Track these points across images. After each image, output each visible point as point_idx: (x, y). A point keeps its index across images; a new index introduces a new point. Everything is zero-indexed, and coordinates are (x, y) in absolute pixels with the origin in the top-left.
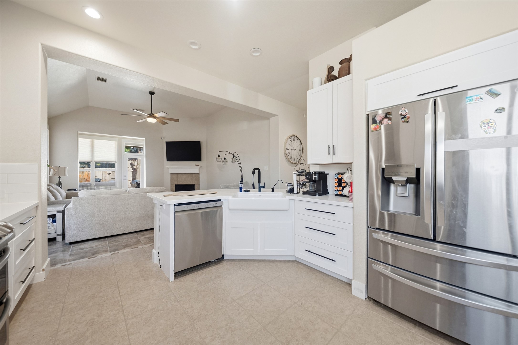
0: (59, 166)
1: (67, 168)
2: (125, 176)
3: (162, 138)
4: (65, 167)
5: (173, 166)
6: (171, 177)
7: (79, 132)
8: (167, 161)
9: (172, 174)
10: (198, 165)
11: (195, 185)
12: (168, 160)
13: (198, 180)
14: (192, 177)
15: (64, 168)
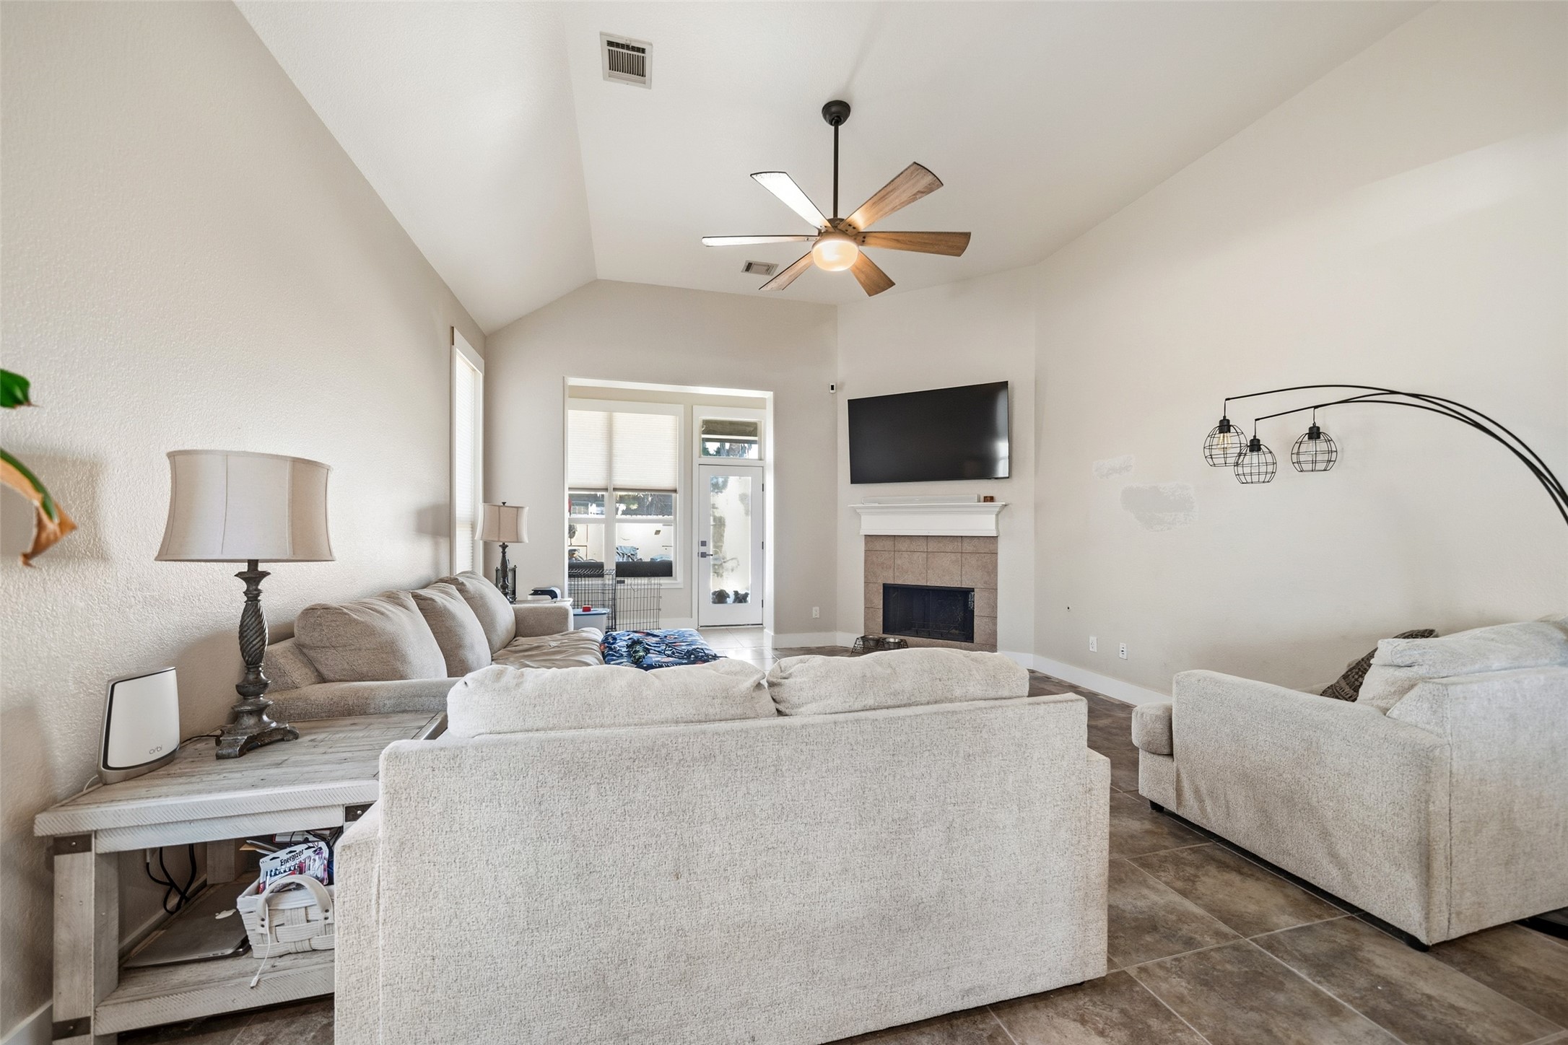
0: (504, 503)
1: (526, 510)
2: (702, 542)
3: (832, 388)
4: (517, 507)
5: (877, 505)
6: (865, 550)
7: (573, 381)
8: (851, 483)
9: (869, 538)
10: (991, 499)
11: (973, 590)
12: (858, 476)
13: (991, 570)
14: (962, 553)
15: (515, 509)
